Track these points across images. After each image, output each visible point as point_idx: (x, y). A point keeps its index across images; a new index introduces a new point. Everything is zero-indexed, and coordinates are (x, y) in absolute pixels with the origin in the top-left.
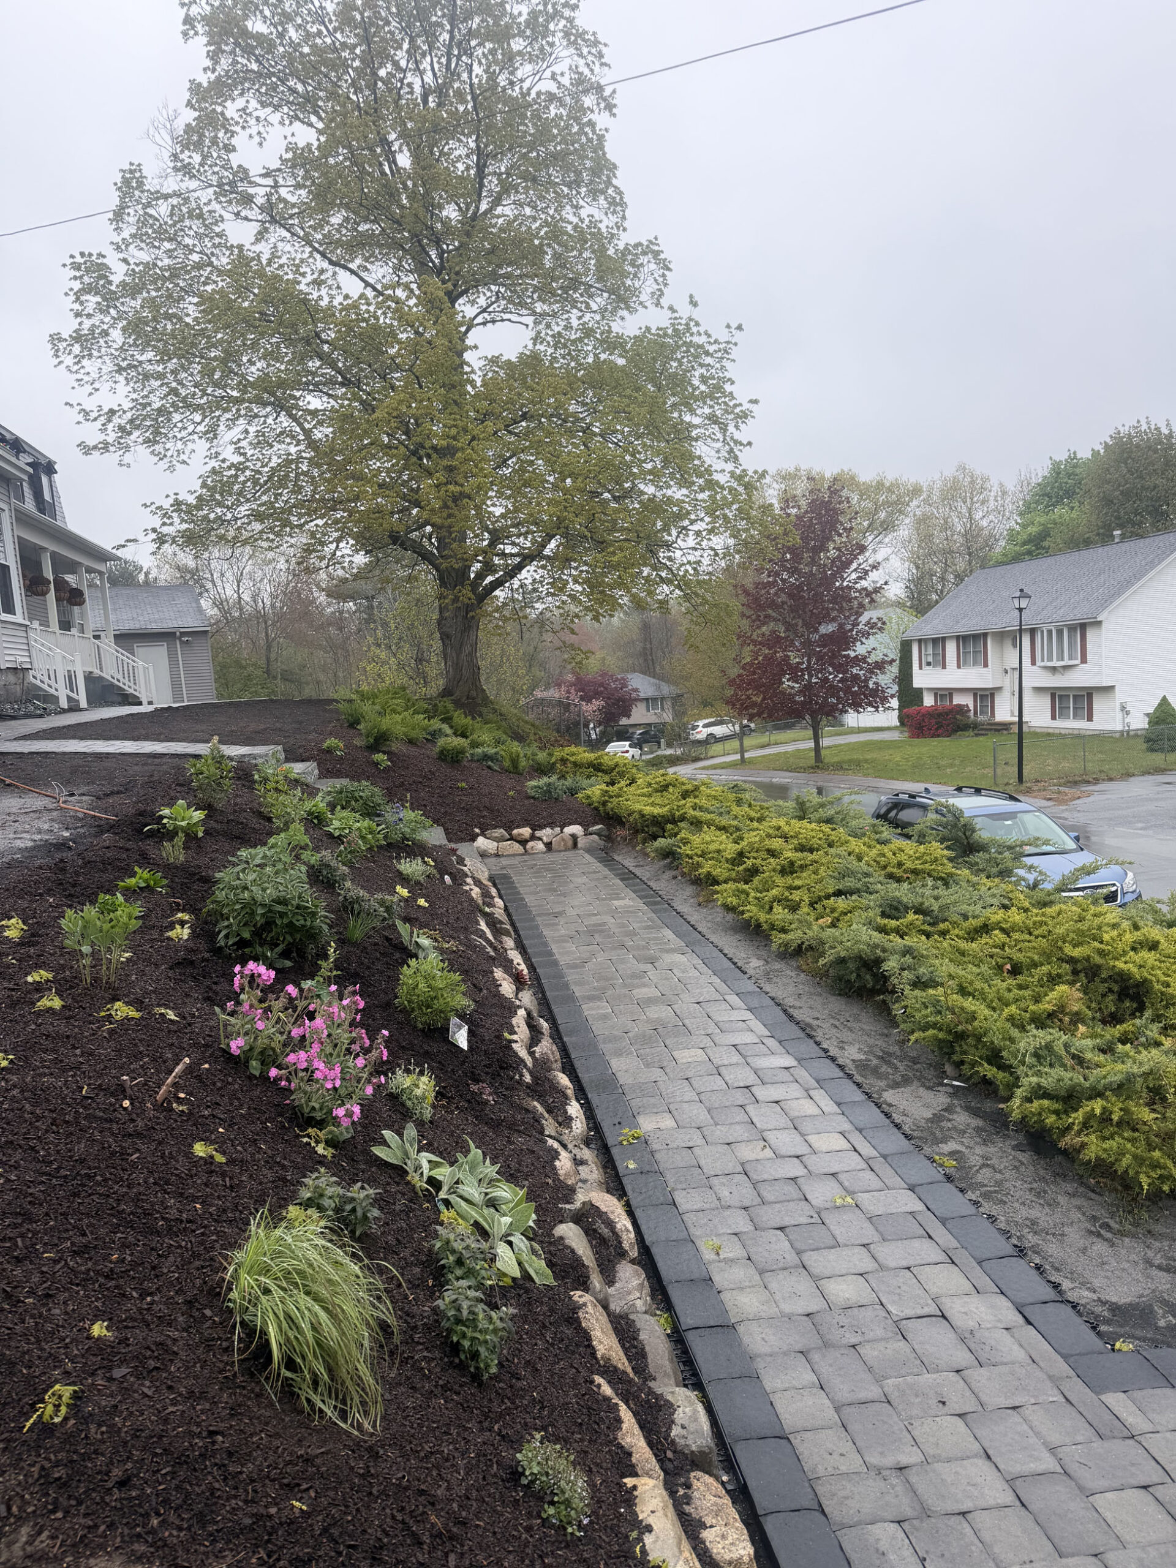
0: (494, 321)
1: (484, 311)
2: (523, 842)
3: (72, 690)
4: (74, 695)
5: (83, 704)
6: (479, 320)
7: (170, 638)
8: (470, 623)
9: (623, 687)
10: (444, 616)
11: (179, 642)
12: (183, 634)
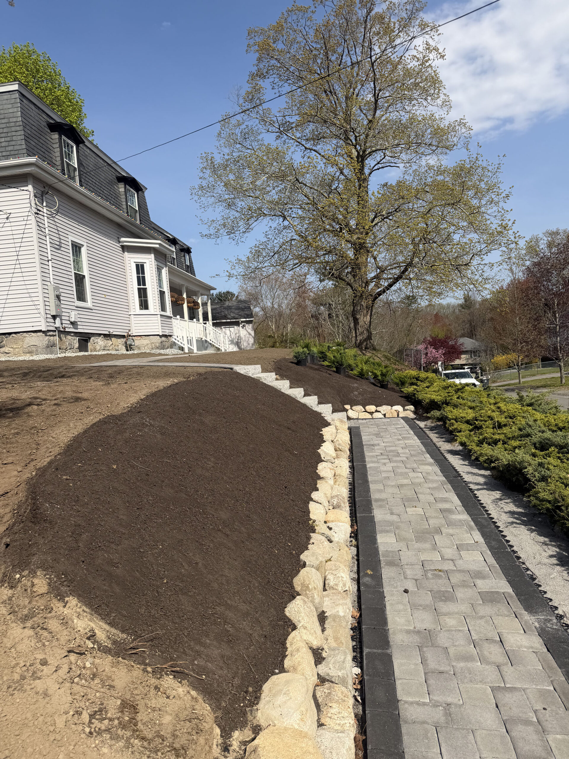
0: (383, 167)
1: (378, 163)
2: (371, 413)
3: (191, 345)
4: (192, 348)
5: (195, 351)
6: (376, 167)
7: (237, 324)
8: (367, 312)
9: (456, 344)
10: (355, 309)
11: (241, 325)
12: (242, 322)
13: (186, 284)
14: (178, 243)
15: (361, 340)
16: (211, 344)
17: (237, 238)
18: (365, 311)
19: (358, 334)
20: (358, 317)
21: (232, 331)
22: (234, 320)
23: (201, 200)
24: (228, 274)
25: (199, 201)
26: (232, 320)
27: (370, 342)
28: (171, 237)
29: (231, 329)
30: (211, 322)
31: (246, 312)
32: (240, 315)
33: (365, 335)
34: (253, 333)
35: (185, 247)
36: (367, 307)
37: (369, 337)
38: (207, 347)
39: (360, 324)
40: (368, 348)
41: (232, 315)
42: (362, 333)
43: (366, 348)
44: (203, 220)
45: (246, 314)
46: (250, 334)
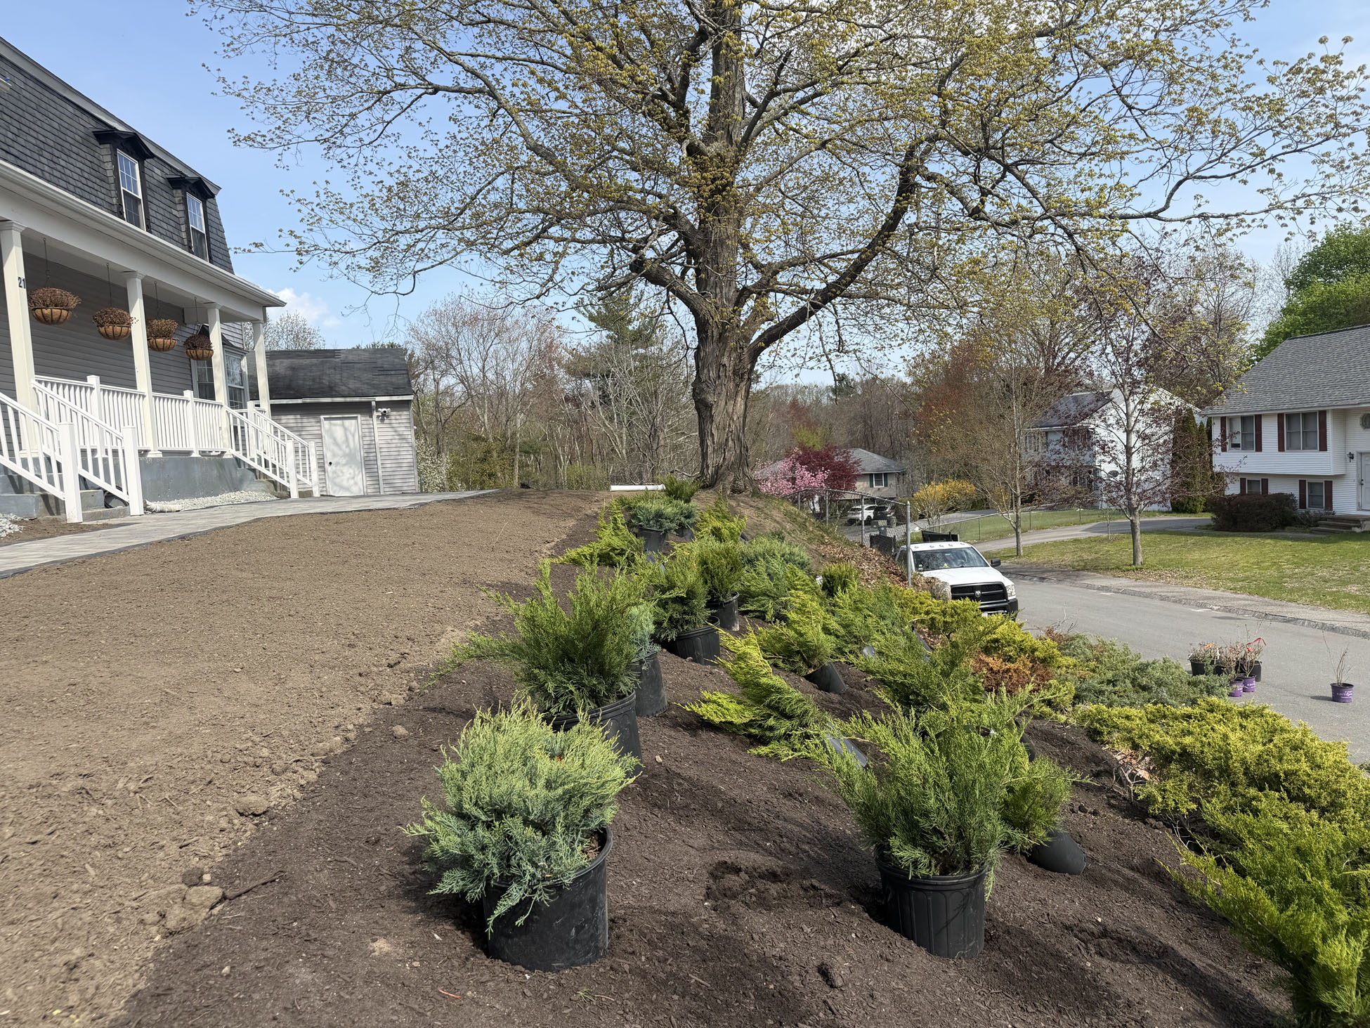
7: (365, 409)
8: (738, 386)
9: (847, 461)
10: (703, 377)
11: (375, 414)
12: (379, 404)
13: (143, 270)
14: (152, 156)
15: (718, 468)
16: (254, 470)
17: (353, 161)
18: (731, 385)
19: (710, 450)
20: (711, 399)
21: (352, 429)
22: (357, 399)
23: (225, 23)
24: (294, 243)
25: (216, 25)
26: (349, 400)
27: (744, 474)
28: (120, 128)
29: (347, 422)
30: (265, 402)
31: (394, 380)
32: (373, 386)
33: (731, 456)
34: (410, 435)
35: (190, 175)
36: (735, 373)
37: (742, 461)
38: (241, 481)
39: (717, 419)
40: (740, 492)
41: (352, 384)
42: (723, 447)
43: (734, 491)
44: (229, 82)
45: (392, 384)
46: (402, 438)
